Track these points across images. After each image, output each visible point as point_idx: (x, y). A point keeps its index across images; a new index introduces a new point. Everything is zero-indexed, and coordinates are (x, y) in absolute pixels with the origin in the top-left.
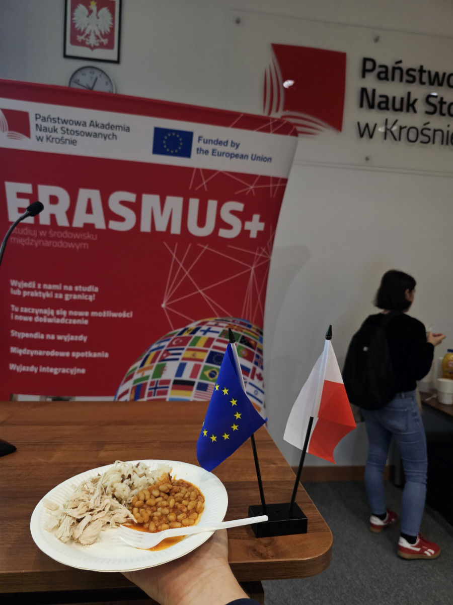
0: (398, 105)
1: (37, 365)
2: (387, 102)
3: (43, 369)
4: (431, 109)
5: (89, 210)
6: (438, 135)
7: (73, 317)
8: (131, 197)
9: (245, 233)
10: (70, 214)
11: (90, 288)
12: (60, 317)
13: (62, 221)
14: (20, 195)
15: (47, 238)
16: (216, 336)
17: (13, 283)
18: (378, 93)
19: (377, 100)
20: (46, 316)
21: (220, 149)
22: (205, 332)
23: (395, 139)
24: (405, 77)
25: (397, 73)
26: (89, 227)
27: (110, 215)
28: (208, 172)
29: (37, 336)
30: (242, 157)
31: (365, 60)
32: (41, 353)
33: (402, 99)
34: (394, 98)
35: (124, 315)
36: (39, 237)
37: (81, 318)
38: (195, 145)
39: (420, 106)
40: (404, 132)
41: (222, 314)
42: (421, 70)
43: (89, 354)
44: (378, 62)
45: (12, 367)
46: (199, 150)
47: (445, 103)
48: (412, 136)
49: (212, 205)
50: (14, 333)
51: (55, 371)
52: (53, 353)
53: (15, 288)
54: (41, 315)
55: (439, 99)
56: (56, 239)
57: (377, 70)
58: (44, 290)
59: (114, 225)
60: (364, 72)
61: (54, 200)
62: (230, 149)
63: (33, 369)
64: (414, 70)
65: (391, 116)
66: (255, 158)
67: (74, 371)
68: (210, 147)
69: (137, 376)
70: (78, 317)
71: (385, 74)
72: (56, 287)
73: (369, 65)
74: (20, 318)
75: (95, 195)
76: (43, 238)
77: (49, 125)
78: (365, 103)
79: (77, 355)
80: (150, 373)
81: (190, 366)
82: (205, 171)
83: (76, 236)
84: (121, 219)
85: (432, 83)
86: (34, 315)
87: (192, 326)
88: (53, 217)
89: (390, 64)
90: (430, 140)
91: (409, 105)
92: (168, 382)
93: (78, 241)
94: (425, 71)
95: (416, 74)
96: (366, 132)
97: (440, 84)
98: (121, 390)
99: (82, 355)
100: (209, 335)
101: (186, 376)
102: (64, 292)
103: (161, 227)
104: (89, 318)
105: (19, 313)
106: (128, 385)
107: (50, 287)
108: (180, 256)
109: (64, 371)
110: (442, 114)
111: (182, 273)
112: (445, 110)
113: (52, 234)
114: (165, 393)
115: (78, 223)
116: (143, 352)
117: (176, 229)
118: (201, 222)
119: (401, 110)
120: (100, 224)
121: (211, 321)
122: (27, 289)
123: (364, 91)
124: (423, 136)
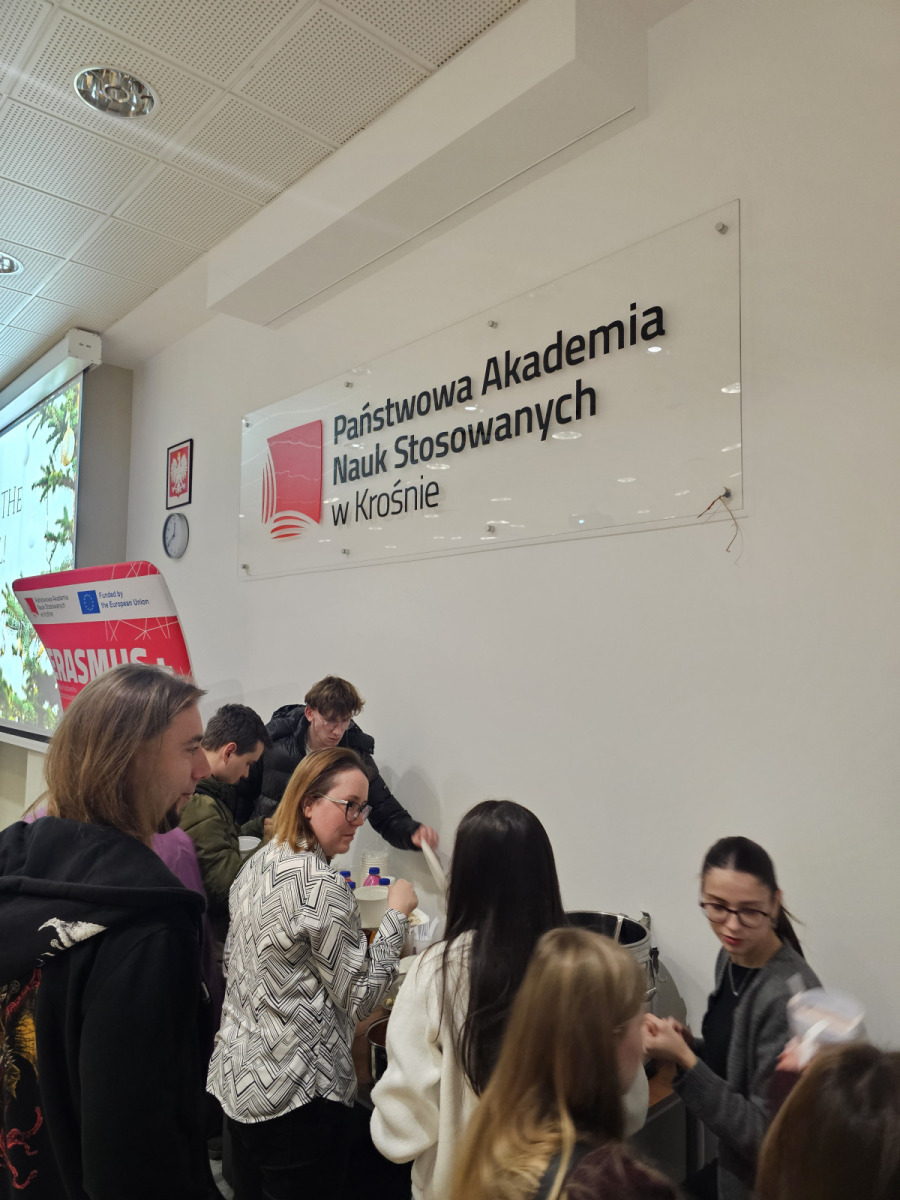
0: (366, 468)
2: (357, 467)
5: (70, 668)
6: (411, 496)
10: (66, 672)
18: (350, 458)
19: (349, 467)
21: (112, 600)
23: (367, 518)
24: (374, 424)
25: (366, 421)
27: (78, 670)
28: (114, 623)
30: (128, 604)
31: (336, 419)
33: (371, 456)
34: (363, 458)
38: (100, 600)
39: (391, 459)
40: (375, 503)
42: (389, 406)
44: (347, 417)
46: (102, 605)
47: (417, 442)
48: (383, 508)
49: (123, 652)
55: (409, 440)
57: (349, 426)
59: (81, 679)
60: (338, 434)
61: (59, 660)
62: (118, 599)
64: (381, 410)
65: (361, 485)
66: (137, 603)
71: (355, 429)
73: (340, 425)
77: (41, 604)
78: (338, 476)
82: (111, 622)
84: (82, 673)
85: (400, 420)
89: (357, 413)
90: (403, 506)
91: (380, 463)
94: (392, 406)
95: (384, 414)
96: (341, 516)
97: (410, 417)
110: (416, 461)
112: (417, 456)
119: (370, 473)
123: (336, 461)
124: (395, 504)
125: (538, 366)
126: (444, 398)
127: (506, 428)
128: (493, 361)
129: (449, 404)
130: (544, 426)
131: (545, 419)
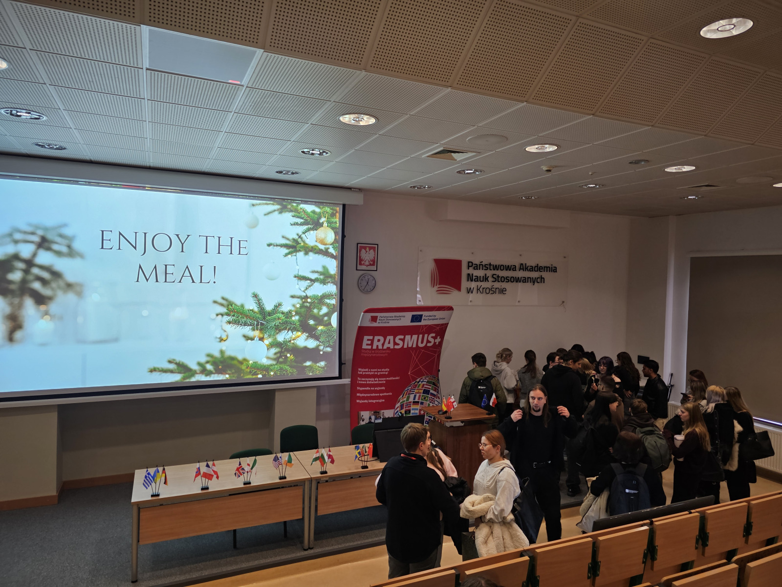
0: (482, 280)
1: (367, 400)
2: (477, 279)
3: (370, 401)
4: (494, 280)
5: (389, 343)
6: (497, 290)
7: (380, 381)
8: (402, 337)
9: (435, 343)
10: (383, 345)
11: (387, 370)
12: (376, 381)
13: (380, 347)
14: (368, 340)
15: (375, 353)
16: (425, 383)
17: (360, 369)
18: (474, 275)
19: (474, 278)
20: (371, 381)
21: (430, 318)
22: (422, 382)
23: (481, 293)
24: (484, 268)
25: (481, 266)
26: (388, 348)
27: (395, 344)
29: (368, 388)
30: (436, 319)
31: (469, 262)
32: (369, 395)
33: (483, 277)
34: (480, 277)
35: (397, 378)
36: (372, 353)
37: (383, 381)
38: (423, 318)
39: (490, 279)
40: (484, 290)
41: (427, 374)
42: (490, 265)
43: (385, 394)
44: (474, 263)
45: (358, 401)
46: (424, 319)
47: (499, 277)
48: (487, 291)
49: (426, 336)
50: (358, 388)
51: (374, 401)
52: (373, 395)
53: (360, 371)
54: (369, 381)
55: (497, 275)
56: (377, 353)
57: (474, 266)
58: (371, 372)
59: (396, 347)
60: (469, 267)
61: (379, 340)
62: (433, 318)
63: (366, 401)
65: (479, 284)
66: (440, 319)
67: (381, 401)
68: (427, 318)
69: (401, 401)
70: (382, 381)
71: (476, 267)
72: (375, 370)
73: (470, 264)
74: (361, 382)
75: (391, 338)
76: (373, 353)
77: (383, 319)
78: (469, 279)
79: (381, 395)
80: (405, 399)
81: (418, 395)
82: (425, 325)
83: (384, 352)
84: (398, 344)
85: (494, 270)
86: (367, 381)
87: (418, 380)
88: (377, 346)
89: (478, 263)
90: (494, 292)
91: (486, 279)
92: (411, 402)
93: (384, 353)
94: (492, 265)
95: (488, 266)
96: (469, 291)
97: (498, 270)
98: (396, 407)
99: (383, 394)
100: (423, 383)
101: (416, 400)
102: (378, 372)
103: (410, 346)
104: (386, 380)
105: (361, 381)
106: (398, 405)
107: (373, 370)
108: (415, 355)
109: (377, 401)
110: (499, 282)
111: (415, 361)
112: (499, 280)
113: (376, 351)
114: (410, 407)
115: (385, 347)
116: (402, 392)
117: (414, 346)
118: (422, 342)
119: (483, 281)
120: (392, 347)
121: (424, 378)
122: (365, 372)
123: (469, 275)
124: (491, 291)
125: (532, 269)
126: (508, 268)
127: (525, 280)
128: (522, 264)
129: (510, 270)
130: (534, 282)
131: (534, 281)
